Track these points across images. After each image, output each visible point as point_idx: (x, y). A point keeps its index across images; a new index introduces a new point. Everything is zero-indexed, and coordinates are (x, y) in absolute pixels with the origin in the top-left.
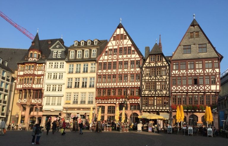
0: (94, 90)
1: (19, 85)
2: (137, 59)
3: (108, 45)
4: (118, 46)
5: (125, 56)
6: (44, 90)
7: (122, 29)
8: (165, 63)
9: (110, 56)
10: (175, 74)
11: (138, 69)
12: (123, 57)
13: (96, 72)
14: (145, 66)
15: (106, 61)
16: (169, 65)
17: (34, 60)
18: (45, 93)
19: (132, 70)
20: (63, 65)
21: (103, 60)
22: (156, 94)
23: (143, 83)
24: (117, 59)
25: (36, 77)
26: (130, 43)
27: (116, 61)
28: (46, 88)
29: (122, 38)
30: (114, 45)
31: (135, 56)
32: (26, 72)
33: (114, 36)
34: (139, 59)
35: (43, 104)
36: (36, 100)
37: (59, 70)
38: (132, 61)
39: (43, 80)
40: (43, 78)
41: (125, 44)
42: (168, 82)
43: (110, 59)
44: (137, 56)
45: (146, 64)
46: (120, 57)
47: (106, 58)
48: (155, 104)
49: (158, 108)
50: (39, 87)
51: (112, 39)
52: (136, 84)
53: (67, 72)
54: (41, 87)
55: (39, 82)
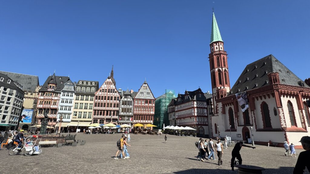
0: (92, 111)
1: (40, 105)
2: (118, 96)
3: (102, 87)
4: (108, 88)
5: (111, 94)
6: (58, 109)
7: (110, 79)
8: (132, 99)
9: (103, 93)
10: (136, 105)
11: (118, 101)
12: (110, 94)
13: (94, 100)
14: (121, 100)
15: (100, 95)
16: (133, 101)
17: (52, 90)
18: (59, 111)
19: (115, 101)
20: (72, 95)
21: (98, 95)
22: (126, 114)
23: (120, 109)
24: (107, 95)
25: (53, 101)
26: (114, 87)
27: (106, 96)
28: (60, 108)
29: (110, 84)
30: (105, 87)
31: (117, 95)
32: (46, 97)
33: (106, 82)
34: (119, 96)
35: (57, 118)
36: (52, 115)
37: (69, 98)
38: (115, 97)
39: (58, 103)
40: (58, 102)
41: (111, 87)
42: (132, 109)
43: (103, 94)
44: (118, 94)
45: (122, 99)
46: (109, 94)
47: (100, 93)
48: (126, 119)
49: (127, 121)
50: (55, 107)
51: (104, 84)
52: (116, 108)
53: (75, 99)
54: (57, 107)
55: (55, 104)
